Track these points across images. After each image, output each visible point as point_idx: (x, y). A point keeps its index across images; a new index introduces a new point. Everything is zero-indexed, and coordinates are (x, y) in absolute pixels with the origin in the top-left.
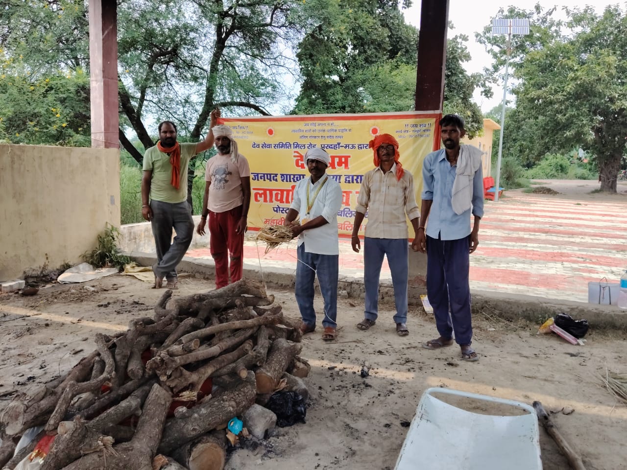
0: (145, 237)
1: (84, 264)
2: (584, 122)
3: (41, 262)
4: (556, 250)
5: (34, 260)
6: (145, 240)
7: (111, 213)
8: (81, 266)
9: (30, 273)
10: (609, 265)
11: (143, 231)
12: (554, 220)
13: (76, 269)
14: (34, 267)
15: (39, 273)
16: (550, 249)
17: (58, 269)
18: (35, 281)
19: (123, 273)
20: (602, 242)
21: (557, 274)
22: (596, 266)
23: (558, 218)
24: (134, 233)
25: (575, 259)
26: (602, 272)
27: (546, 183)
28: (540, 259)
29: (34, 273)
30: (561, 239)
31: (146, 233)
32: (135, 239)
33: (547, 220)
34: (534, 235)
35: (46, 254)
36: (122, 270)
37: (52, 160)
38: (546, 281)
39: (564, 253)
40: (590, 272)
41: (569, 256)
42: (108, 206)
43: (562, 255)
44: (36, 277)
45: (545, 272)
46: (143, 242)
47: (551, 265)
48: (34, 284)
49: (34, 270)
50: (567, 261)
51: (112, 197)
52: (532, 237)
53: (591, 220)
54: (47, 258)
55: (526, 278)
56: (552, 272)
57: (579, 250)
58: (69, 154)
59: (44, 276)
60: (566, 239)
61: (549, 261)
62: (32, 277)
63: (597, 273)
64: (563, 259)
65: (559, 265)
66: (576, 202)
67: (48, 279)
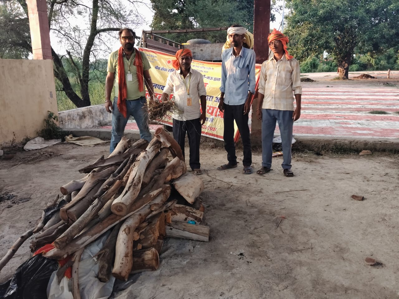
0: (68, 120)
1: (38, 137)
2: (330, 35)
3: (10, 138)
4: (323, 113)
5: (6, 137)
6: (68, 122)
7: (51, 103)
8: (36, 139)
9: (5, 145)
10: (355, 119)
11: (67, 116)
12: (316, 97)
13: (34, 141)
14: (7, 141)
15: (10, 145)
16: (319, 113)
17: (21, 142)
18: (8, 150)
19: (65, 142)
20: (348, 107)
21: (327, 126)
22: (349, 121)
23: (318, 95)
24: (61, 117)
25: (335, 117)
26: (353, 124)
27: (305, 76)
28: (315, 119)
29: (7, 145)
30: (324, 107)
31: (69, 117)
32: (62, 121)
33: (312, 97)
34: (308, 105)
35: (13, 133)
36: (63, 140)
37: (11, 69)
38: (322, 130)
39: (328, 114)
40: (346, 124)
41: (331, 116)
42: (49, 99)
43: (326, 116)
44: (9, 148)
45: (320, 126)
46: (67, 123)
47: (323, 121)
48: (8, 152)
49: (7, 143)
50: (331, 119)
51: (51, 92)
52: (306, 107)
53: (338, 95)
54: (14, 135)
55: (311, 130)
56: (324, 125)
57: (336, 112)
58: (22, 64)
59: (14, 147)
60: (327, 107)
61: (321, 120)
62: (6, 148)
63: (350, 124)
64: (328, 118)
65: (327, 121)
66: (327, 86)
67: (17, 148)
